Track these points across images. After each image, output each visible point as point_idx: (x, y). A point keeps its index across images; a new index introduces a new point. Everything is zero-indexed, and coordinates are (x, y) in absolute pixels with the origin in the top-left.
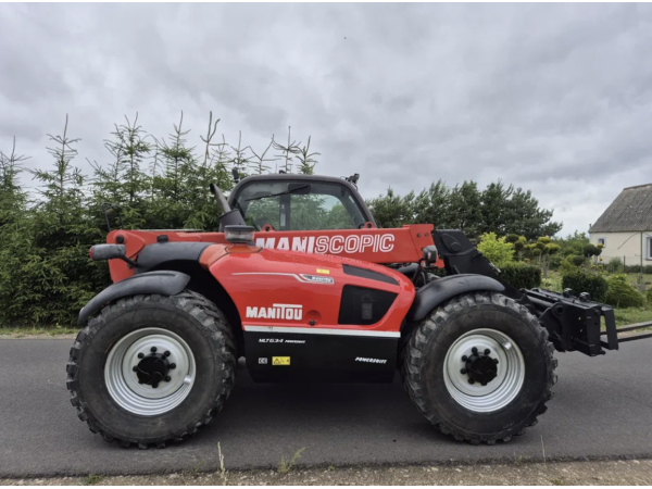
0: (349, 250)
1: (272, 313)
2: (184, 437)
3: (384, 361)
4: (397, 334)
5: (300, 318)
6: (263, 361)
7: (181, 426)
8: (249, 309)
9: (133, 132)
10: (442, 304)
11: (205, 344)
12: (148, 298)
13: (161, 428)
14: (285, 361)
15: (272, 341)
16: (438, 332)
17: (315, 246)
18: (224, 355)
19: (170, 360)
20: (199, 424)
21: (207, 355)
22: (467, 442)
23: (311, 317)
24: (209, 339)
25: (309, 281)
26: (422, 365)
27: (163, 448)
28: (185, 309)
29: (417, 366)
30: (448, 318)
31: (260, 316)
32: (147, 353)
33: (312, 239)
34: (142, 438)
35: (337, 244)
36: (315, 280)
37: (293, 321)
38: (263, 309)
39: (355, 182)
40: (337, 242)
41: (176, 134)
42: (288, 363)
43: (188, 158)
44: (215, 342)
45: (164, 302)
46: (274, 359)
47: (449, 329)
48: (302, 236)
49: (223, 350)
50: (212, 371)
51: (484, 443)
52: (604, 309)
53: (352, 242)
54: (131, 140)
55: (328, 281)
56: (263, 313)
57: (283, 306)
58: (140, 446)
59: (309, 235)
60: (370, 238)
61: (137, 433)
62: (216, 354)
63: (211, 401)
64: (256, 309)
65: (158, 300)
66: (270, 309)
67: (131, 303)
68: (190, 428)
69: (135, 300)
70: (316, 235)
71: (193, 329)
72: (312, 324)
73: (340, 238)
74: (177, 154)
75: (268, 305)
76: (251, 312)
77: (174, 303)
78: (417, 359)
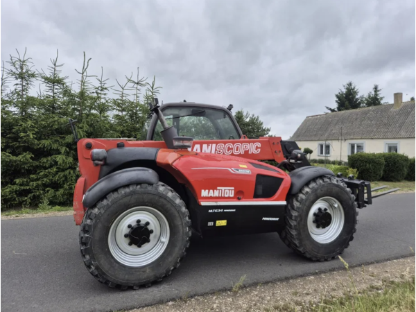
0: (236, 153)
1: (216, 194)
2: (164, 277)
3: (277, 219)
4: (284, 203)
5: (232, 195)
6: (210, 224)
7: (162, 271)
8: (203, 191)
9: (23, 63)
10: (307, 184)
11: (177, 215)
12: (139, 186)
13: (149, 274)
14: (223, 223)
15: (216, 211)
16: (306, 200)
17: (216, 150)
18: (188, 222)
19: (150, 228)
20: (172, 268)
21: (178, 222)
22: (318, 261)
23: (239, 195)
24: (179, 212)
25: (237, 172)
26: (299, 219)
27: (149, 287)
28: (164, 193)
29: (295, 220)
30: (312, 192)
31: (209, 195)
32: (134, 224)
33: (214, 145)
34: (137, 282)
35: (229, 149)
36: (241, 172)
37: (229, 198)
38: (211, 191)
39: (230, 110)
40: (229, 147)
41: (54, 66)
42: (225, 224)
43: (63, 84)
44: (183, 214)
45: (150, 188)
46: (217, 222)
47: (312, 197)
48: (208, 143)
49: (187, 218)
50: (181, 233)
51: (326, 260)
52: (366, 183)
53: (238, 147)
54: (22, 68)
55: (248, 172)
56: (211, 194)
57: (223, 188)
58: (135, 287)
59: (212, 143)
60: (247, 145)
61: (133, 279)
62: (184, 222)
63: (181, 252)
64: (207, 191)
65: (146, 188)
66: (215, 191)
67: (127, 190)
68: (168, 271)
69: (131, 188)
70: (217, 143)
71: (169, 206)
72: (239, 199)
73: (230, 145)
74: (54, 81)
75: (214, 188)
76: (204, 193)
77: (156, 189)
78: (295, 216)
